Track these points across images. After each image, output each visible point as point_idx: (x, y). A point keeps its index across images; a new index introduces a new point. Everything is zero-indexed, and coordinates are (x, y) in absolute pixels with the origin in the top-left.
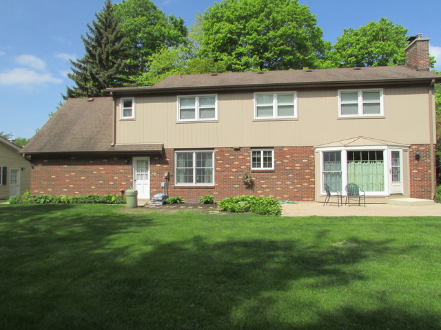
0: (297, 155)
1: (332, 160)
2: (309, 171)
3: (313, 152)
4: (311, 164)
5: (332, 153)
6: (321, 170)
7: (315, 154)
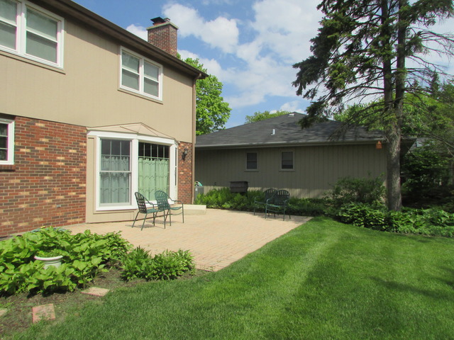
0: (60, 139)
1: (116, 152)
2: (78, 170)
3: (84, 137)
4: (80, 158)
5: (116, 142)
6: (98, 169)
7: (88, 140)
